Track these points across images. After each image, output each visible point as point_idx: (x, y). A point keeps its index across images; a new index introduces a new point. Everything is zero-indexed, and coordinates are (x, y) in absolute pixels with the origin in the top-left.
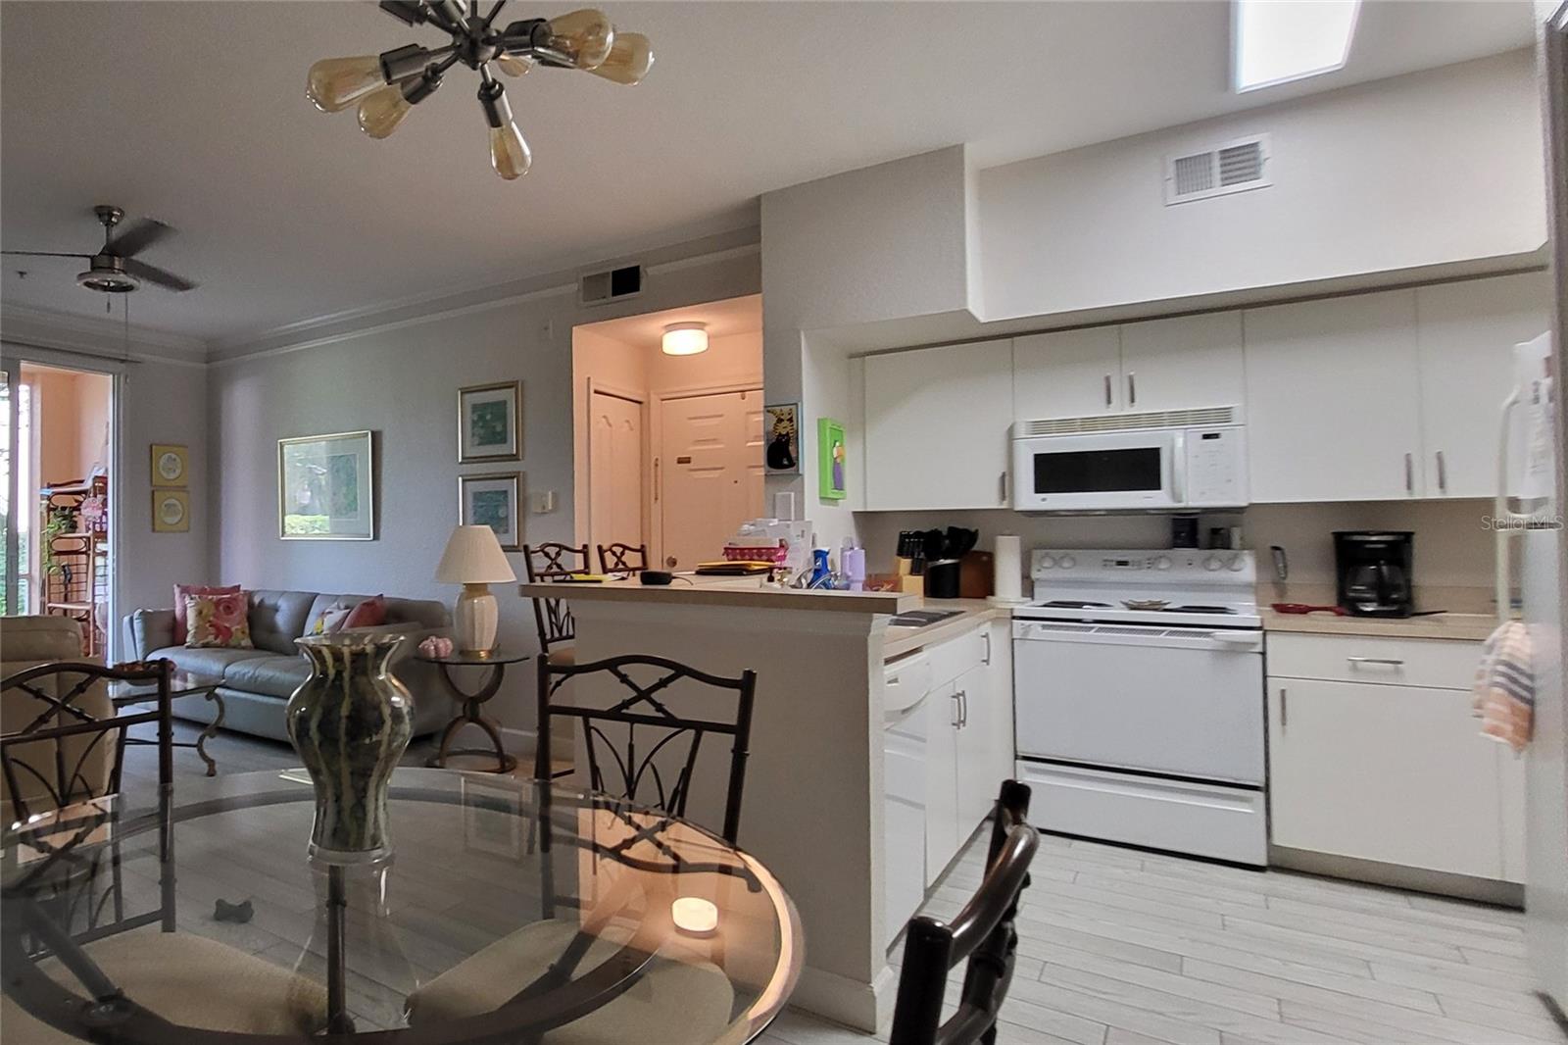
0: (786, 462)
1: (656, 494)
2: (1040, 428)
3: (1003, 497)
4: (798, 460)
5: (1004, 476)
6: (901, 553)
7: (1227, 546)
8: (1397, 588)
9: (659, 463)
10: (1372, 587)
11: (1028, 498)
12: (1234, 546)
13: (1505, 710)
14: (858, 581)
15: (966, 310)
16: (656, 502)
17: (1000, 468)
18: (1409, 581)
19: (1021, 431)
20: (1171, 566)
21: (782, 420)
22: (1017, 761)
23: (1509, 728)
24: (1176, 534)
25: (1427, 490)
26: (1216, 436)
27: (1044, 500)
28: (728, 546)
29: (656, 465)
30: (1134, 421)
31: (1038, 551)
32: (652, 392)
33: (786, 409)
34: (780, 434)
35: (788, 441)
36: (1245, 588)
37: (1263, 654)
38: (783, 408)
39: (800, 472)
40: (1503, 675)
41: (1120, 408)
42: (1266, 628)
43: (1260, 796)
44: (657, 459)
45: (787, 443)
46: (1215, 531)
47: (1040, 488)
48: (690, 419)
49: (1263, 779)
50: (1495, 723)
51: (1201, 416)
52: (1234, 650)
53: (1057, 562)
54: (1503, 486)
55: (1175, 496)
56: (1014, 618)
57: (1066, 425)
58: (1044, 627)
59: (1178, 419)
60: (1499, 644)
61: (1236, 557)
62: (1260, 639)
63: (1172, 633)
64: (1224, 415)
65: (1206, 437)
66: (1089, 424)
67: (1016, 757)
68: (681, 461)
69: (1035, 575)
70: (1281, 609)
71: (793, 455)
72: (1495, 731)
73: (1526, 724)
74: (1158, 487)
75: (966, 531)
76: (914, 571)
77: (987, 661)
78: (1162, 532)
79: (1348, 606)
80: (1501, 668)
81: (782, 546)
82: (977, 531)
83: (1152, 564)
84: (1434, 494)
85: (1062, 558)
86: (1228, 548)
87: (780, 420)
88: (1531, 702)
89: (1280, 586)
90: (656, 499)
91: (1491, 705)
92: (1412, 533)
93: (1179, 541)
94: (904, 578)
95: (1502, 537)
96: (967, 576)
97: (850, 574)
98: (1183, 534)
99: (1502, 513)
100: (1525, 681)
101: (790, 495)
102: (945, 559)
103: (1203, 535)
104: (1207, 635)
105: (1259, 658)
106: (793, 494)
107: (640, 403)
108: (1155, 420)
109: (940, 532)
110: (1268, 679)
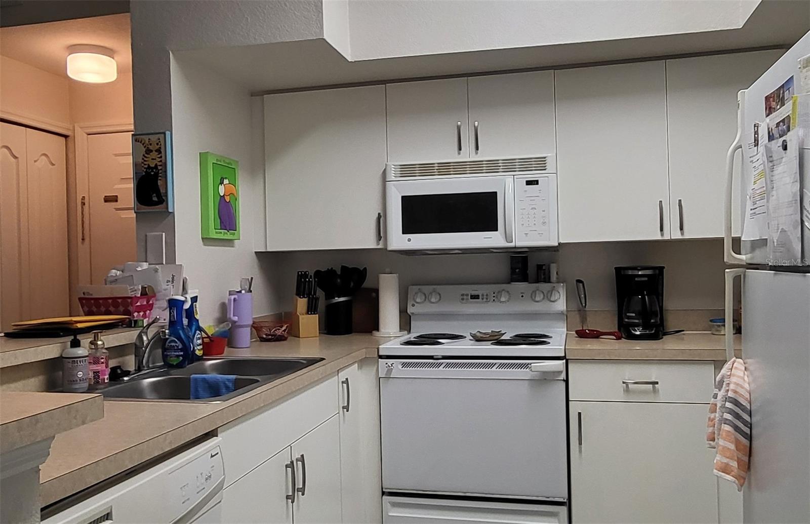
0: (155, 199)
1: (83, 236)
2: (407, 171)
3: (379, 238)
4: (166, 196)
5: (379, 216)
6: (300, 293)
7: (548, 280)
8: (654, 314)
9: (86, 201)
10: (640, 314)
11: (399, 240)
12: (552, 281)
13: (732, 447)
14: (246, 326)
15: (324, 39)
16: (83, 243)
17: (376, 210)
18: (661, 308)
19: (391, 176)
20: (509, 299)
21: (152, 151)
22: (384, 497)
23: (734, 464)
24: (513, 270)
25: (672, 233)
26: (536, 182)
27: (409, 240)
28: (82, 296)
29: (83, 204)
30: (476, 167)
31: (414, 287)
32: (76, 125)
33: (154, 138)
34: (149, 167)
35: (157, 175)
36: (559, 316)
37: (567, 381)
38: (150, 137)
39: (170, 210)
40: (731, 412)
41: (468, 155)
42: (567, 358)
43: (563, 510)
44: (84, 198)
45: (156, 175)
46: (539, 267)
47: (408, 228)
48: (116, 155)
49: (566, 496)
50: (725, 460)
51: (526, 164)
52: (546, 378)
53: (426, 298)
54: (729, 229)
55: (508, 238)
56: (381, 357)
57: (426, 170)
58: (404, 365)
59: (509, 166)
60: (726, 381)
61: (553, 288)
62: (563, 369)
63: (502, 366)
64: (541, 164)
65: (529, 183)
66: (445, 169)
67: (383, 493)
68: (107, 199)
69: (410, 310)
70: (581, 334)
71: (162, 191)
72: (725, 469)
73: (746, 459)
74: (495, 229)
75: (355, 270)
76: (311, 309)
77: (346, 408)
78: (502, 268)
79: (624, 332)
80: (728, 405)
81: (144, 293)
82: (365, 269)
83: (496, 298)
84: (677, 235)
85: (431, 293)
86: (549, 282)
87: (148, 151)
88: (750, 438)
89: (582, 313)
90: (83, 239)
91: (721, 442)
92: (664, 267)
93: (514, 276)
94: (301, 317)
95: (729, 274)
96: (358, 314)
97: (236, 318)
98: (517, 270)
99: (729, 255)
100: (746, 417)
101: (162, 235)
102: (339, 297)
103: (531, 271)
104: (526, 366)
105: (564, 384)
106: (164, 233)
107: (66, 137)
108: (492, 167)
109: (335, 271)
110: (570, 402)
